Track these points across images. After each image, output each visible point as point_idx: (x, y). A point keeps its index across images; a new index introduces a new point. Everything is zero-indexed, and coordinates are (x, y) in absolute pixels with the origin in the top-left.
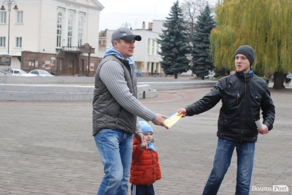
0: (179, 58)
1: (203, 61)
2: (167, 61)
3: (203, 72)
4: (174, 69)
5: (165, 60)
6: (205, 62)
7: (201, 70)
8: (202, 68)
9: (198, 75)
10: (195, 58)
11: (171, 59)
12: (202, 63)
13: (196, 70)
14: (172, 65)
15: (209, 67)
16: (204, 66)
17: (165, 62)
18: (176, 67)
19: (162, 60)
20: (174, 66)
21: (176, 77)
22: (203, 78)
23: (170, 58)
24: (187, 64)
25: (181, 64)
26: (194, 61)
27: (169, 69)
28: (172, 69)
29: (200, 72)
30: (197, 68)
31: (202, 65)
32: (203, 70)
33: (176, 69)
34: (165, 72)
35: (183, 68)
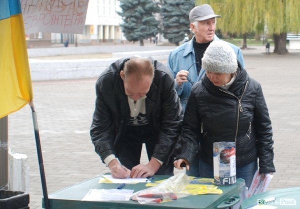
0: (145, 19)
1: (177, 21)
2: (130, 24)
3: (177, 35)
4: (139, 33)
5: (127, 22)
6: (179, 23)
7: (174, 33)
8: (176, 30)
9: (170, 40)
10: (167, 18)
11: (135, 20)
12: (175, 24)
13: (168, 33)
14: (136, 29)
15: (185, 28)
16: (179, 28)
17: (127, 25)
18: (142, 30)
19: (122, 22)
20: (140, 29)
21: (142, 44)
22: (177, 44)
23: (133, 19)
24: (156, 26)
25: (147, 27)
26: (165, 23)
27: (132, 34)
28: (137, 34)
29: (173, 35)
30: (169, 31)
31: (176, 27)
32: (178, 33)
33: (142, 34)
34: (127, 38)
35: (151, 32)
